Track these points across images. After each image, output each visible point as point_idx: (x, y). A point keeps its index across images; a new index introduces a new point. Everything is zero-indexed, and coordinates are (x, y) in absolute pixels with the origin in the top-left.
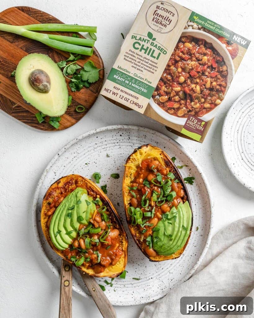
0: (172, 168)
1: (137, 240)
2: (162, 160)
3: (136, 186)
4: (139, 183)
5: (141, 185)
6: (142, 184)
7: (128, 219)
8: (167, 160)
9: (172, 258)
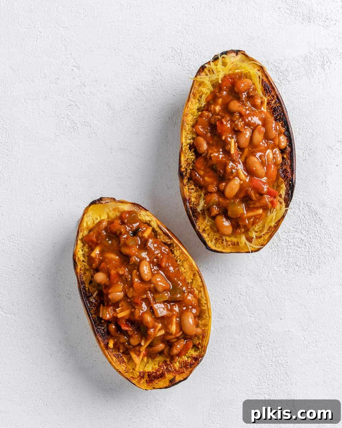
0: (273, 96)
1: (191, 208)
2: (260, 82)
3: (208, 116)
4: (214, 113)
5: (217, 117)
6: (218, 114)
7: (183, 170)
8: (267, 82)
9: (247, 250)
